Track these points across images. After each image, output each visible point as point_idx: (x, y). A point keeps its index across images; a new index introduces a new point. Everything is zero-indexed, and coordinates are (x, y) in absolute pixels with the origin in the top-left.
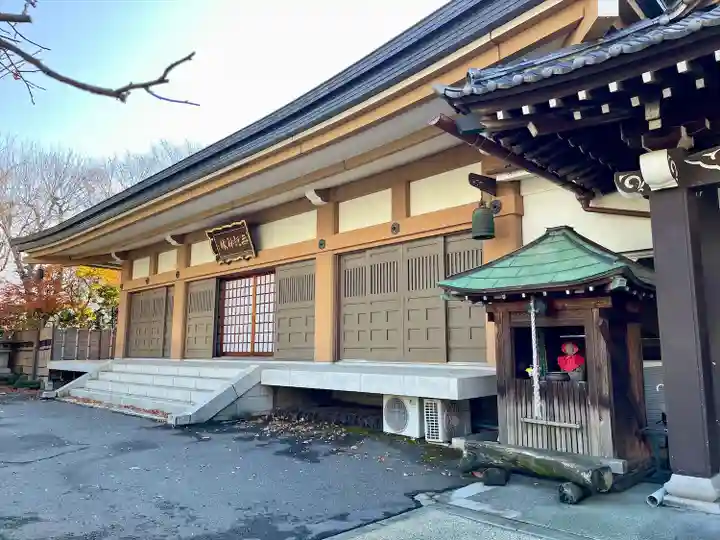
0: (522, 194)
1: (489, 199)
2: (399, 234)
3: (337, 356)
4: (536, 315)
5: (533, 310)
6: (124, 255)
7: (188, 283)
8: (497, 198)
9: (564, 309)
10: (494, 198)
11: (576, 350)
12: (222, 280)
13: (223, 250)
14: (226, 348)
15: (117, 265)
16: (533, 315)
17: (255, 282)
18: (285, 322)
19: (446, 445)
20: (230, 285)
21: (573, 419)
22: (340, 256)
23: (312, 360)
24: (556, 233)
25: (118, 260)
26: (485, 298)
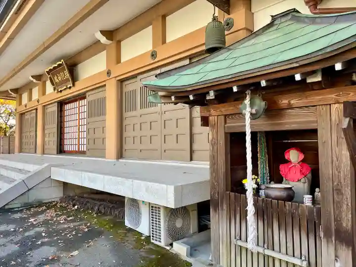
0: (253, 11)
1: (223, 18)
2: (156, 60)
3: (120, 155)
4: (253, 116)
5: (248, 109)
6: (16, 91)
7: (44, 106)
8: (229, 16)
9: (290, 107)
10: (227, 16)
11: (302, 157)
12: (62, 104)
13: (56, 83)
14: (66, 148)
15: (12, 97)
16: (248, 116)
17: (79, 104)
18: (91, 131)
19: (168, 248)
20: (67, 107)
21: (297, 253)
22: (122, 81)
23: (104, 157)
24: (283, 20)
25: (13, 95)
26: (191, 98)
